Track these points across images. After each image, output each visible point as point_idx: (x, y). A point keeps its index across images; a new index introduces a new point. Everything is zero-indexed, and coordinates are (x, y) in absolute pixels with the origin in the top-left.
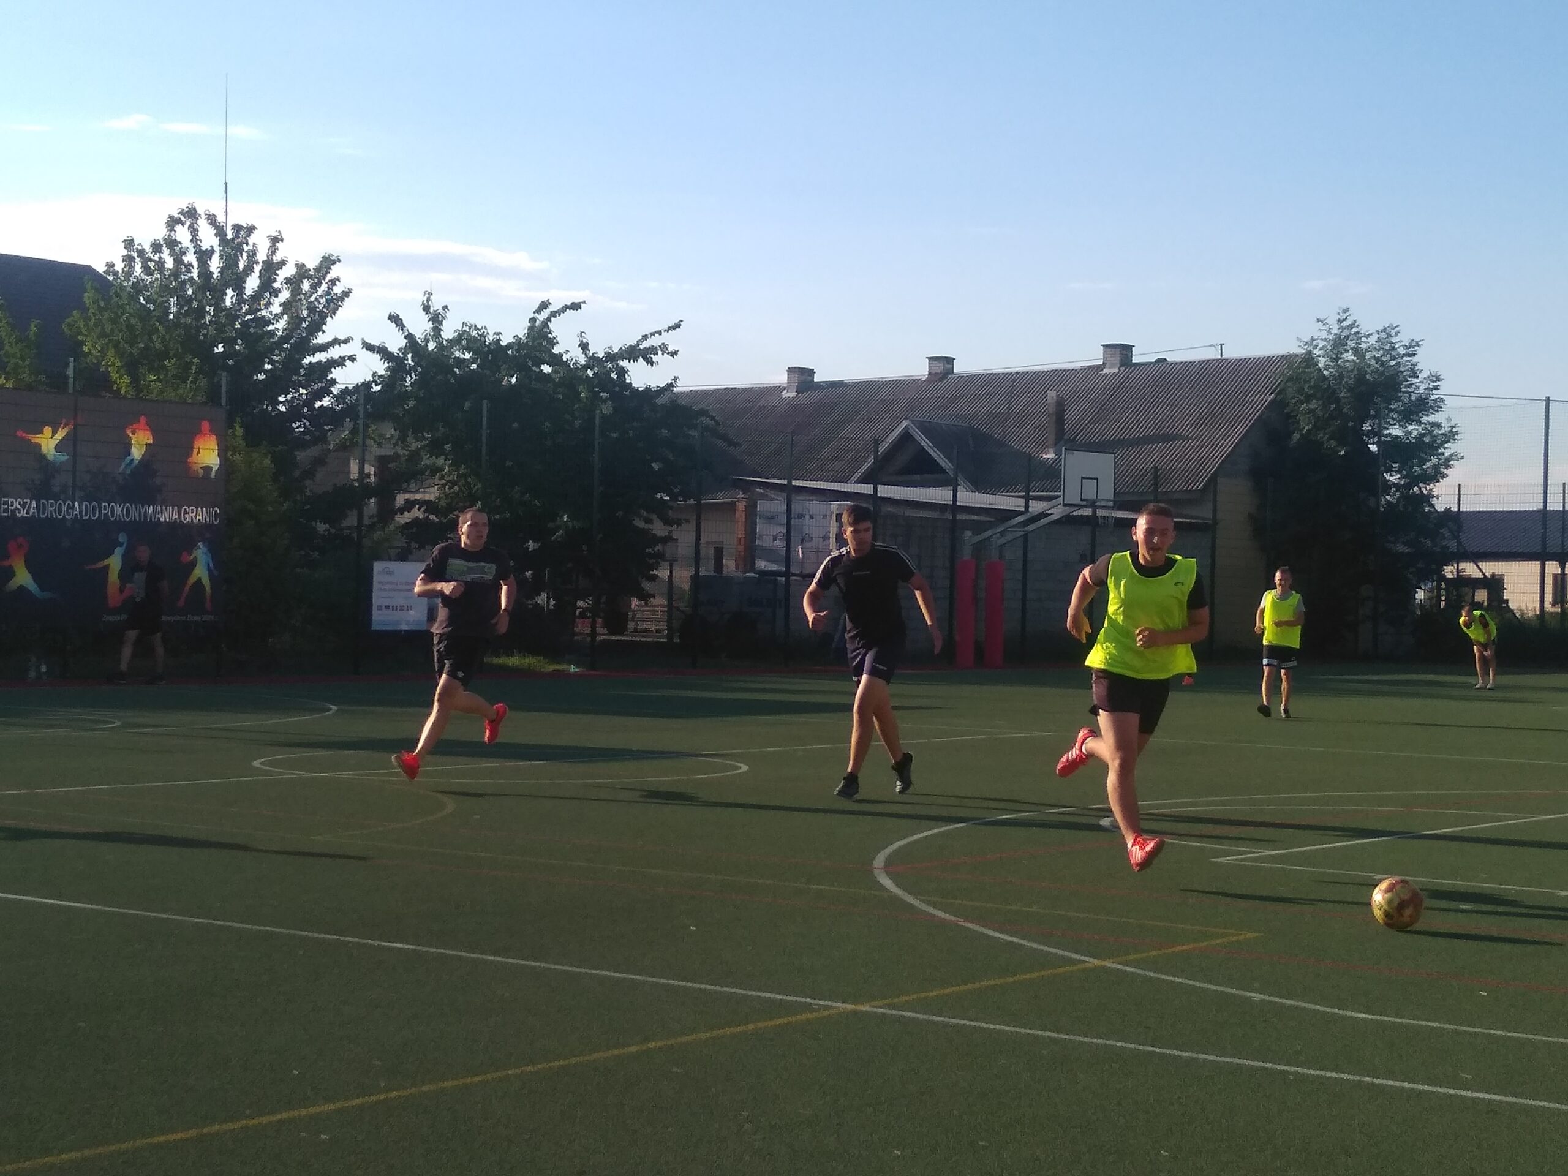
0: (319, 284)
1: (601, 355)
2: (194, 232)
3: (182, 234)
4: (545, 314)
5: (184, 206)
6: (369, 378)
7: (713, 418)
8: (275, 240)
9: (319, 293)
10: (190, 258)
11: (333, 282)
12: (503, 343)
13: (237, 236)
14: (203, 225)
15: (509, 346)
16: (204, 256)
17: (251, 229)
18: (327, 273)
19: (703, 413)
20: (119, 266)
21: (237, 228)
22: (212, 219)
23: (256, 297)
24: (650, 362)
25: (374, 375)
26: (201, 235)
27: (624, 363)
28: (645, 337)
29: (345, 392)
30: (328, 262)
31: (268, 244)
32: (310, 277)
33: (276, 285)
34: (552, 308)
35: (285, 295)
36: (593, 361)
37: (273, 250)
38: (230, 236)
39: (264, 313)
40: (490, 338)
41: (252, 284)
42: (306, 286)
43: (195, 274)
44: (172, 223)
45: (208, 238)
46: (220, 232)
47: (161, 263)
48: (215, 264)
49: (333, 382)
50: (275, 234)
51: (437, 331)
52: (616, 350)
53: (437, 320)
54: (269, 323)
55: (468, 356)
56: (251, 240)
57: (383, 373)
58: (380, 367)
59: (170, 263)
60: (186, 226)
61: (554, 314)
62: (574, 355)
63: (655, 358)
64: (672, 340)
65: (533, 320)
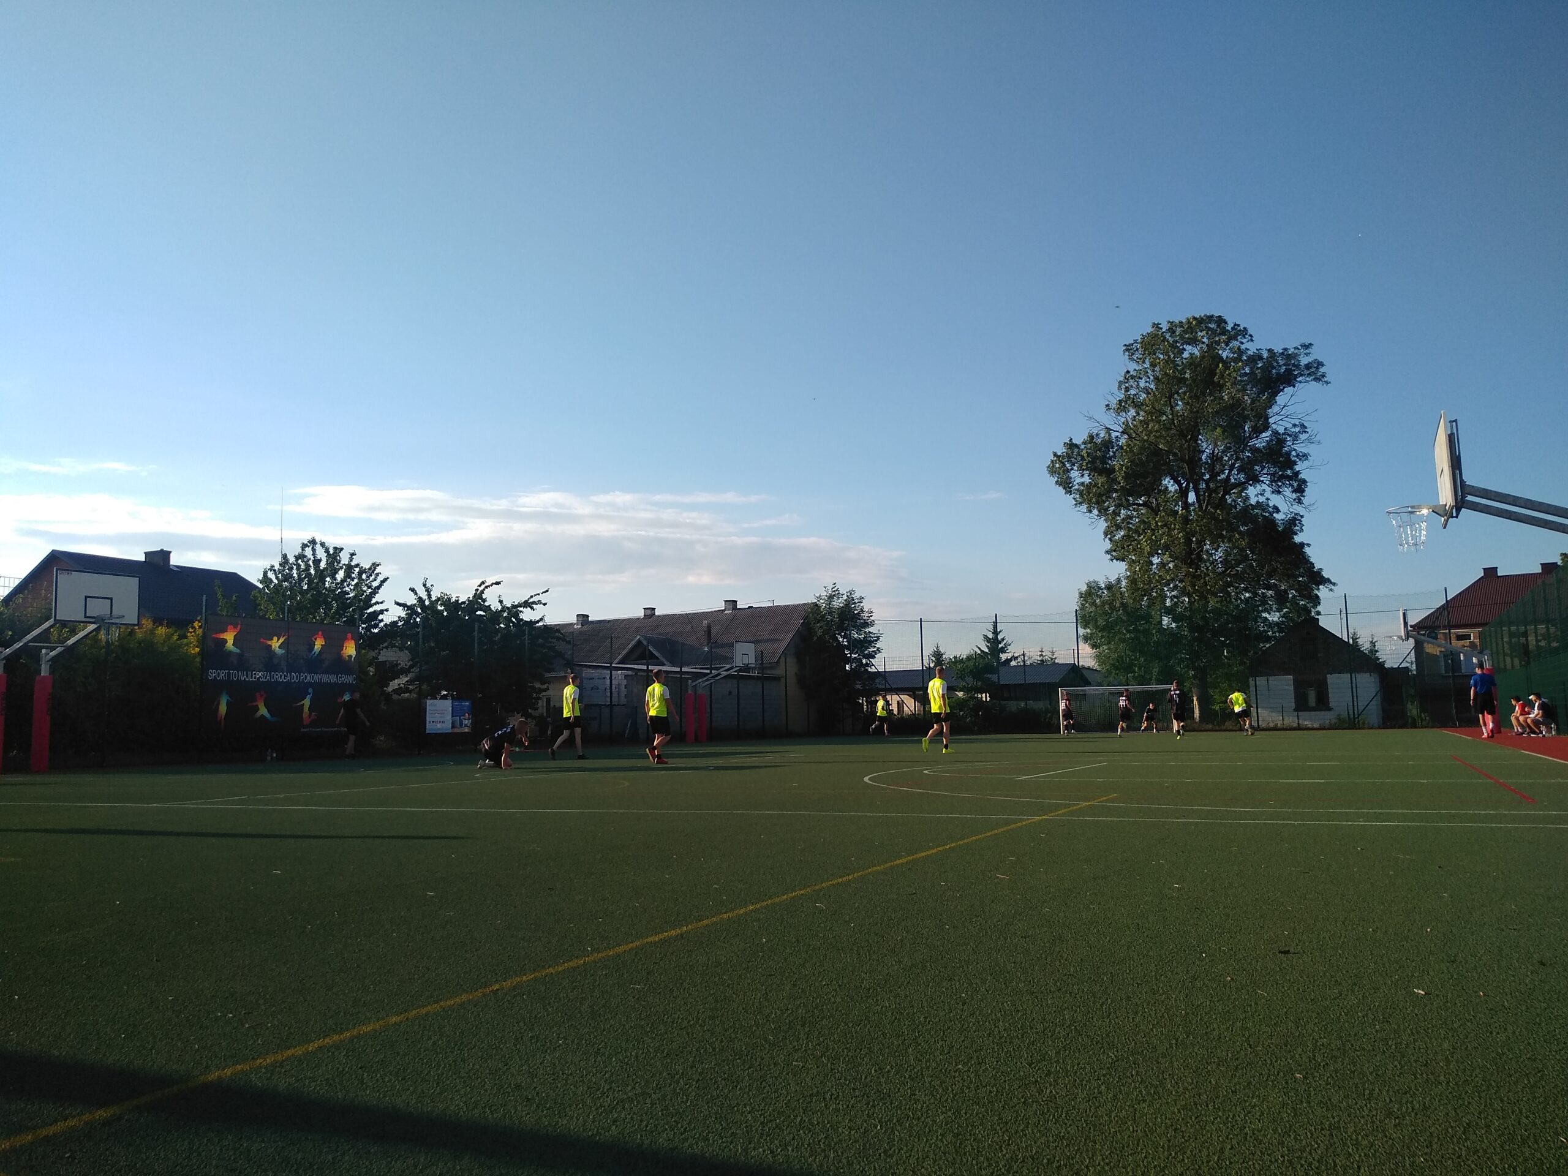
0: (371, 575)
1: (509, 605)
2: (314, 550)
3: (308, 552)
4: (483, 587)
5: (310, 538)
6: (396, 619)
7: (562, 634)
8: (352, 555)
9: (371, 579)
10: (311, 563)
11: (377, 575)
12: (460, 602)
13: (335, 552)
14: (318, 547)
15: (464, 603)
16: (317, 562)
17: (342, 549)
18: (375, 570)
19: (558, 631)
20: (277, 567)
21: (335, 548)
22: (323, 544)
23: (343, 581)
24: (532, 608)
25: (399, 617)
26: (317, 552)
27: (520, 609)
28: (532, 597)
29: (386, 625)
30: (375, 565)
31: (349, 556)
32: (365, 572)
33: (353, 575)
34: (486, 584)
35: (356, 581)
36: (504, 609)
37: (351, 561)
38: (331, 552)
39: (347, 589)
40: (453, 600)
41: (340, 575)
42: (364, 576)
43: (312, 572)
44: (304, 546)
45: (321, 554)
46: (327, 551)
47: (298, 566)
48: (323, 565)
49: (382, 621)
50: (353, 552)
51: (429, 596)
52: (516, 603)
53: (428, 591)
54: (348, 594)
55: (443, 608)
56: (340, 554)
57: (404, 616)
58: (403, 614)
59: (303, 566)
60: (311, 548)
61: (486, 587)
62: (495, 606)
63: (534, 606)
64: (541, 598)
65: (477, 590)
